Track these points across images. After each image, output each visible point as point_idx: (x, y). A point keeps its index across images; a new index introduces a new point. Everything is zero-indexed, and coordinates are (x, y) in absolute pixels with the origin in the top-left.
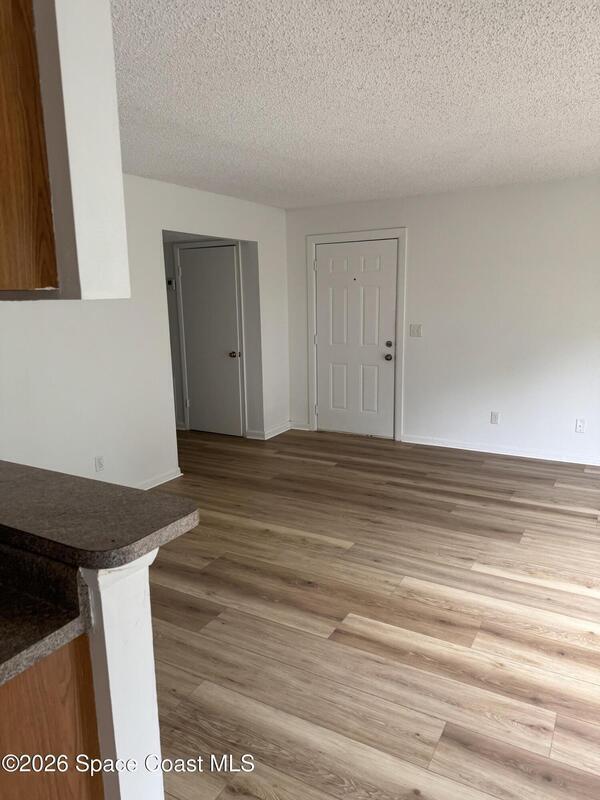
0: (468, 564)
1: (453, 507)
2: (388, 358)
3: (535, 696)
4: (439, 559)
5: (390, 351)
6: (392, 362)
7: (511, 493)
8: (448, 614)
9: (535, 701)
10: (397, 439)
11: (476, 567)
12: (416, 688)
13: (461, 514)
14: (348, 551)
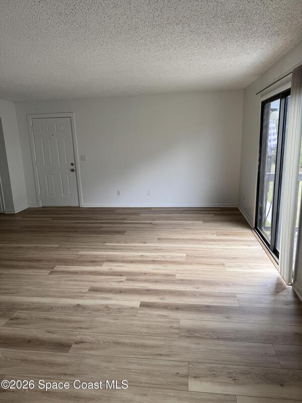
0: (104, 244)
1: (102, 227)
2: (72, 170)
3: (121, 274)
4: (94, 244)
5: (73, 167)
6: (74, 173)
7: (124, 220)
8: (95, 259)
9: (121, 275)
10: (81, 206)
11: (107, 244)
12: (81, 281)
13: (104, 229)
14: (57, 248)
